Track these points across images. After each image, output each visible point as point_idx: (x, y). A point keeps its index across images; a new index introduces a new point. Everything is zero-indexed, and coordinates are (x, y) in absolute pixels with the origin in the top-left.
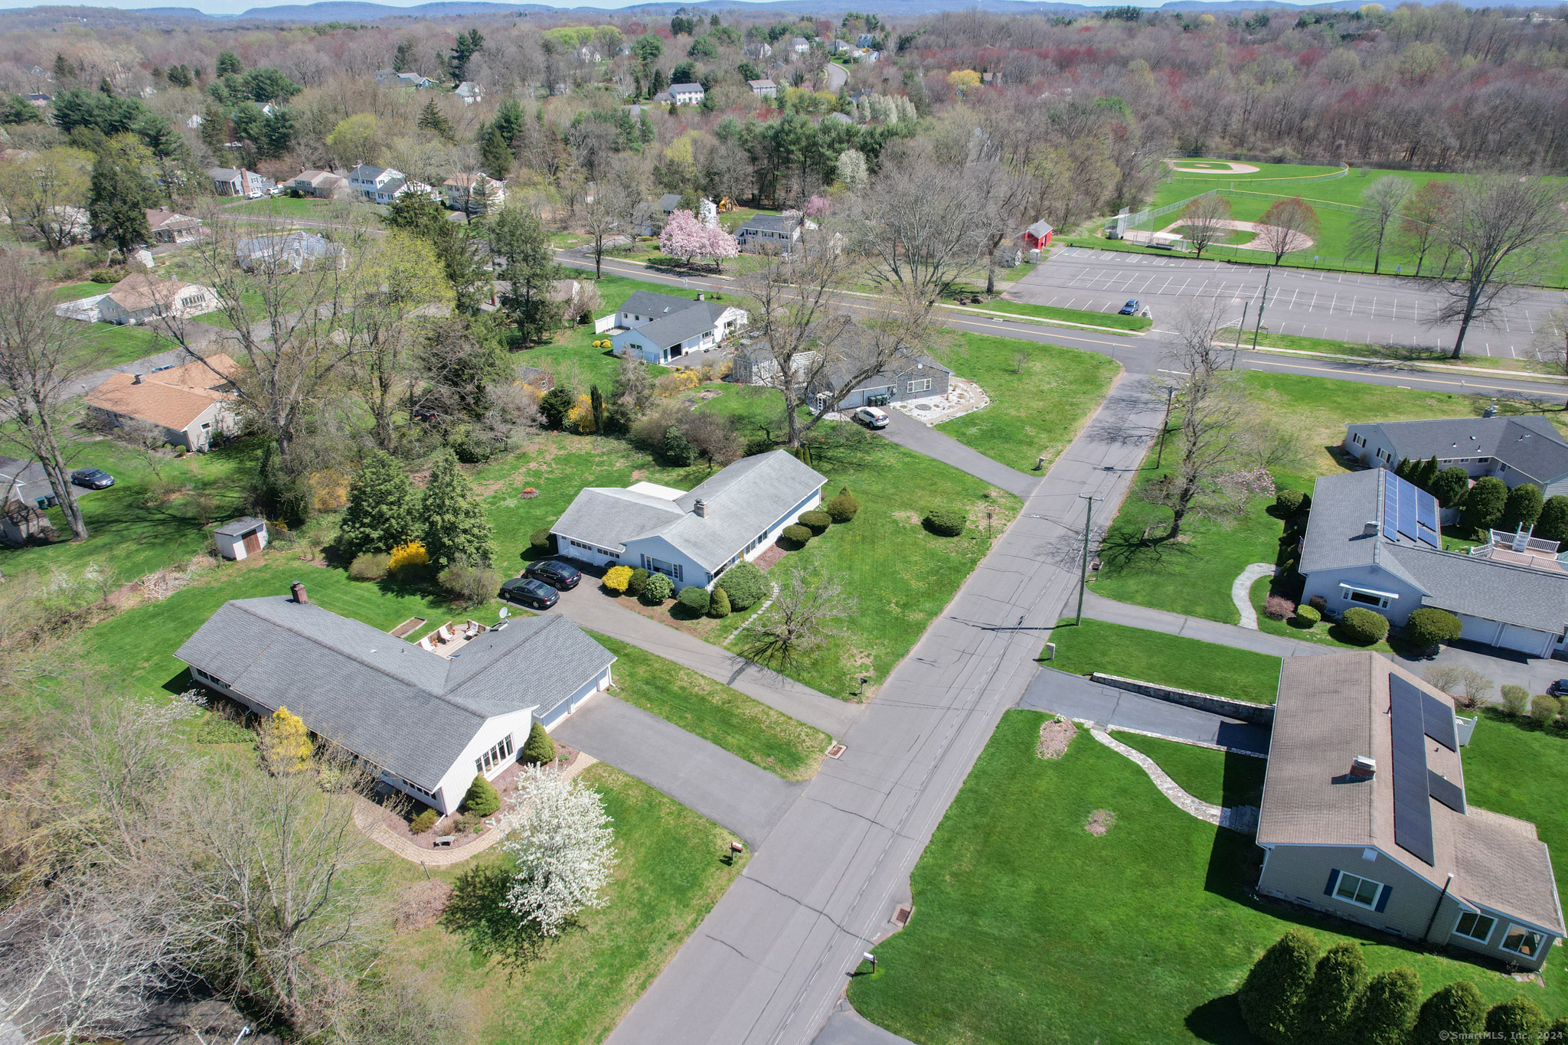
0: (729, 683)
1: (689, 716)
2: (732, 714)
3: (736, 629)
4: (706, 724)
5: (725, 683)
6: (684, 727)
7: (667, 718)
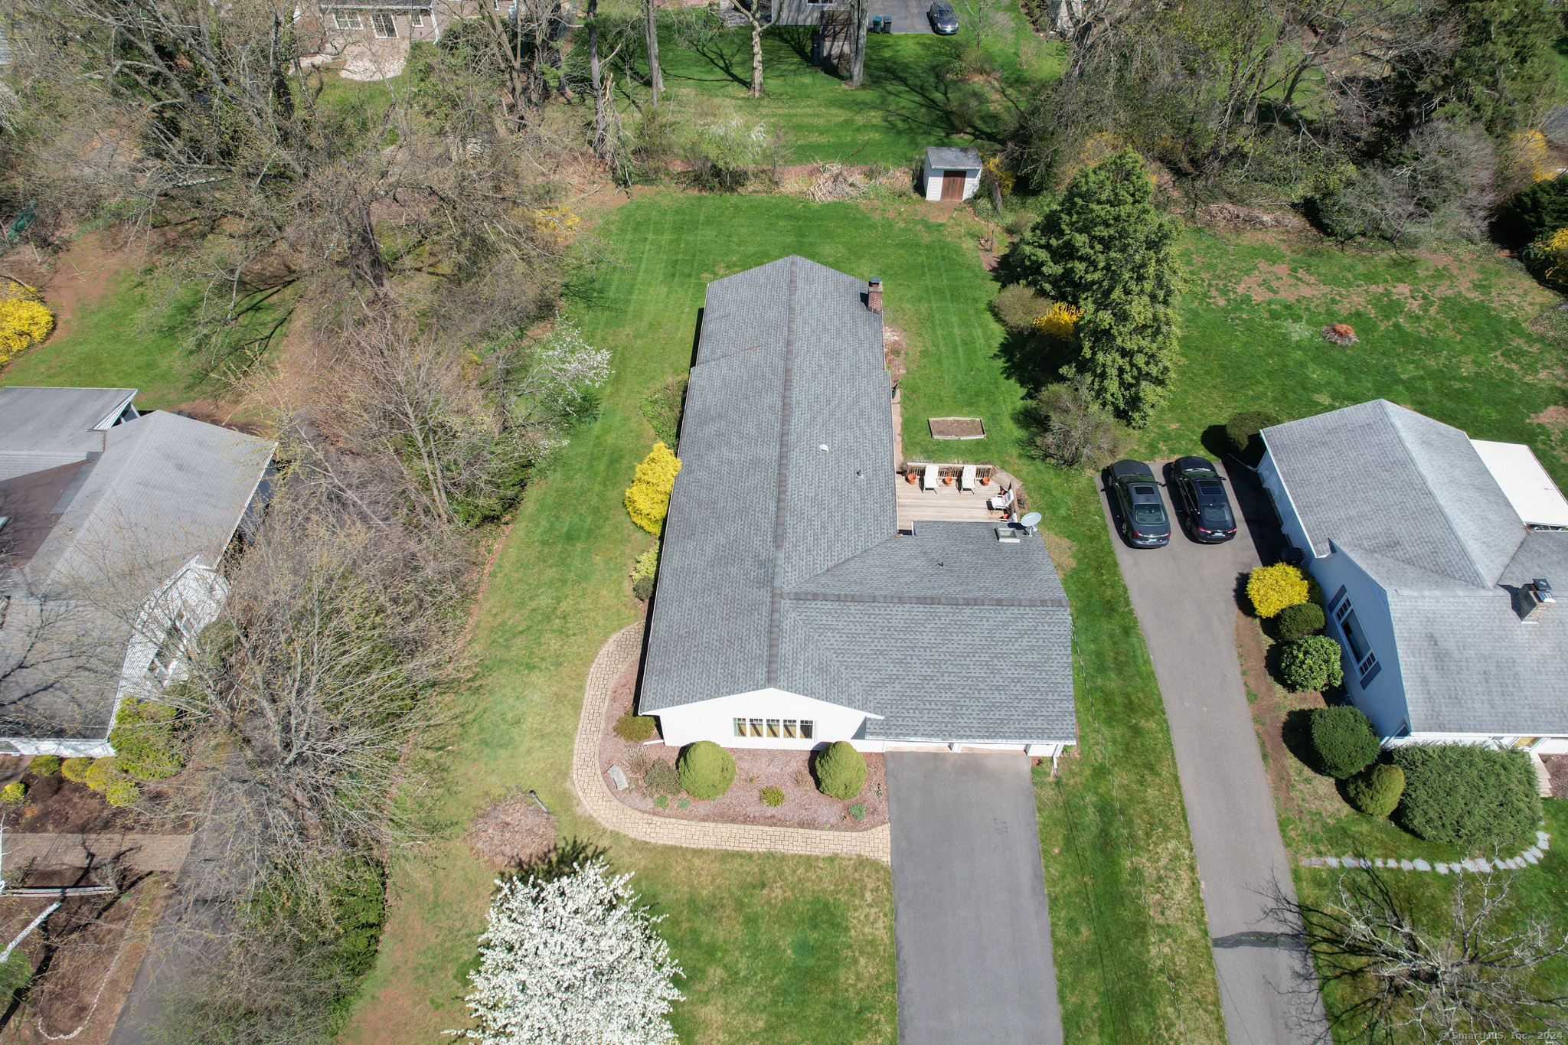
0: (1220, 943)
1: (1085, 931)
2: (1149, 1006)
3: (1359, 855)
4: (1092, 976)
5: (1215, 933)
6: (1057, 943)
7: (1054, 900)
